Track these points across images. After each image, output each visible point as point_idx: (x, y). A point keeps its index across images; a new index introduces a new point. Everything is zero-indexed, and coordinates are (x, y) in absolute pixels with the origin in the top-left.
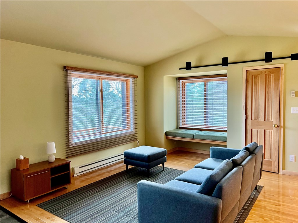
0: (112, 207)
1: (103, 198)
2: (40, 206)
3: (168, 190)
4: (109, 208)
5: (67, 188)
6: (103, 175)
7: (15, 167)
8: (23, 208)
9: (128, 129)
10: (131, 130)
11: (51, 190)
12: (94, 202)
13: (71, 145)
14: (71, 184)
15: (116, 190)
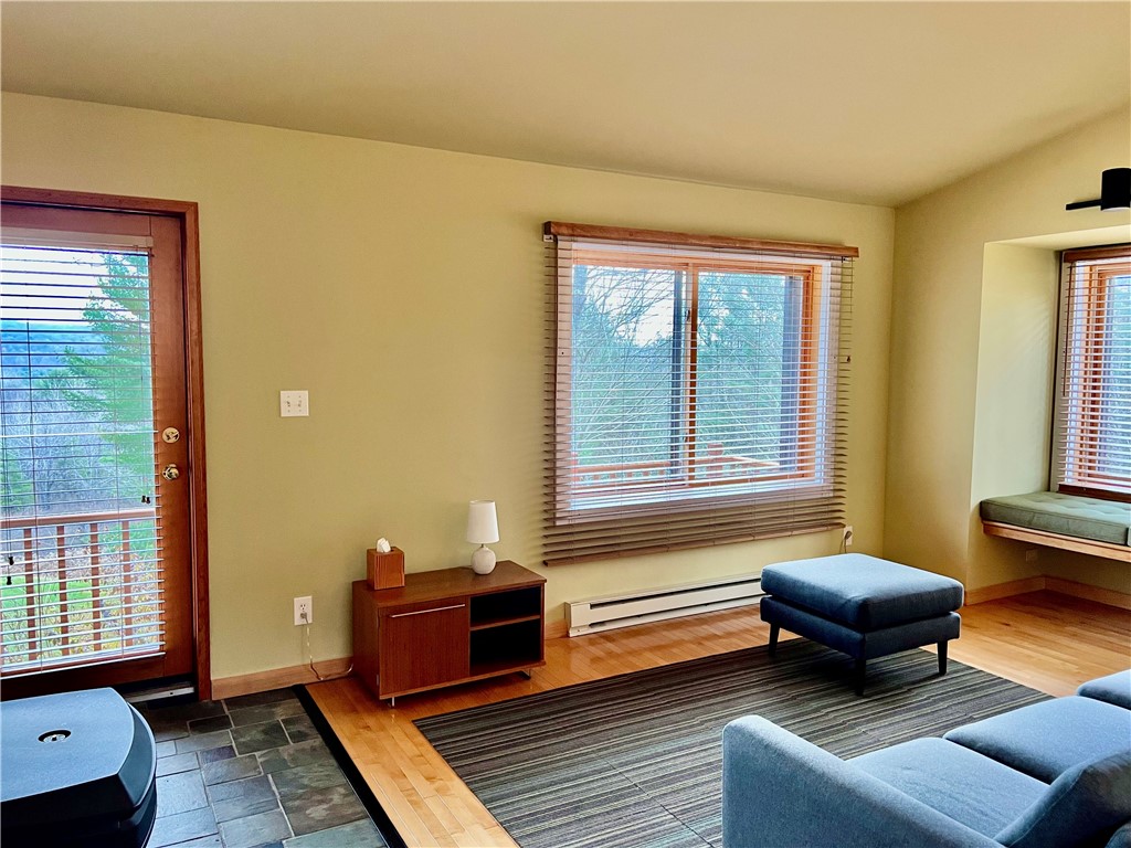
0: (664, 790)
1: (641, 746)
2: (424, 726)
3: (848, 791)
4: (653, 793)
5: (528, 678)
6: (675, 650)
7: (364, 577)
8: (370, 721)
9: (803, 476)
10: (817, 479)
11: (472, 675)
12: (605, 752)
13: (560, 518)
14: (545, 663)
15: (702, 723)
